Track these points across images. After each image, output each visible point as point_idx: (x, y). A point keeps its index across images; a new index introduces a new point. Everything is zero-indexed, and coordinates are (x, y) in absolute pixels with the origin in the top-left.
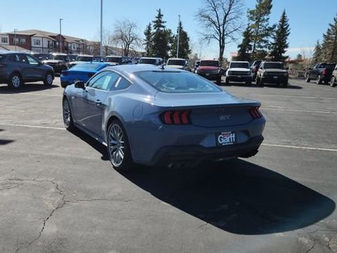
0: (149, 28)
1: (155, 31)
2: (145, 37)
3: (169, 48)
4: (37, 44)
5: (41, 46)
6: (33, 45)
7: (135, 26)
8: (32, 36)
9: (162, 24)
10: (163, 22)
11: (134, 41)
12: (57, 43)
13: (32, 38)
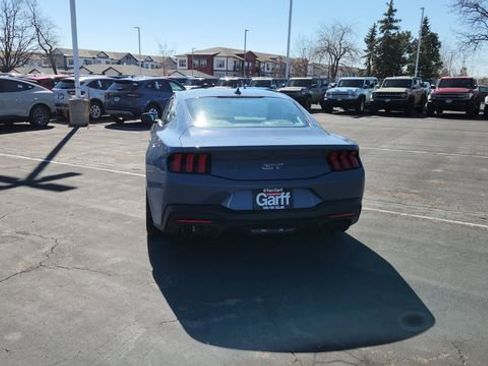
0: (373, 32)
1: (382, 35)
2: (365, 46)
3: (405, 62)
4: (220, 66)
5: (225, 69)
6: (215, 68)
7: (350, 31)
8: (215, 55)
9: (395, 24)
10: (396, 21)
11: (347, 54)
12: (246, 64)
13: (215, 59)
